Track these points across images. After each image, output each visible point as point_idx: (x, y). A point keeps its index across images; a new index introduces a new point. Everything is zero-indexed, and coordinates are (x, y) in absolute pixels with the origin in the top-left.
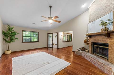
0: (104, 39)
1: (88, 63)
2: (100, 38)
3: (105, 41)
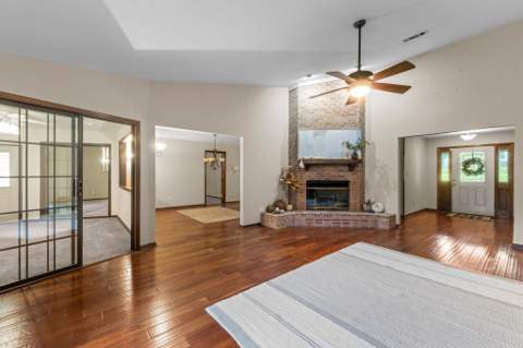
2: (332, 171)
3: (344, 176)
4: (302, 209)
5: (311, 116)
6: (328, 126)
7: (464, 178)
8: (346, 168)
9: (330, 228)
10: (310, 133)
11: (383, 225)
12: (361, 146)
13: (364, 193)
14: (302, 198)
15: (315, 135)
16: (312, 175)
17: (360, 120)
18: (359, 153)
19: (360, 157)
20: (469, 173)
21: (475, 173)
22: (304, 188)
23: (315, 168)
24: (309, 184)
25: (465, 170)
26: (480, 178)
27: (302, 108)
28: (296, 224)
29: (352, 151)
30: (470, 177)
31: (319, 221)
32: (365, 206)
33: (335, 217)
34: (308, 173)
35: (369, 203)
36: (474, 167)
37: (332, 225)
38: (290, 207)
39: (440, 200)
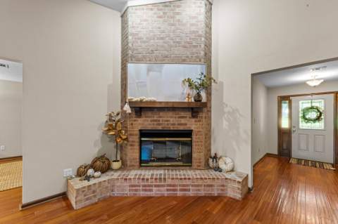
0: (183, 121)
1: (175, 203)
2: (171, 117)
3: (186, 124)
4: (132, 167)
5: (144, 45)
6: (166, 59)
7: (303, 125)
8: (188, 114)
9: (162, 197)
10: (143, 67)
11: (234, 192)
12: (206, 84)
13: (210, 144)
14: (133, 153)
15: (149, 70)
16: (146, 123)
17: (206, 54)
18: (203, 94)
19: (204, 99)
20: (308, 120)
21: (315, 120)
22: (136, 139)
23: (149, 114)
24: (143, 133)
25: (304, 117)
26: (319, 125)
27: (133, 34)
28: (116, 193)
29: (195, 92)
30: (309, 124)
31: (147, 188)
32: (211, 162)
33: (169, 182)
34: (140, 120)
35: (215, 157)
36: (313, 115)
37: (166, 193)
38: (116, 165)
39: (280, 145)
